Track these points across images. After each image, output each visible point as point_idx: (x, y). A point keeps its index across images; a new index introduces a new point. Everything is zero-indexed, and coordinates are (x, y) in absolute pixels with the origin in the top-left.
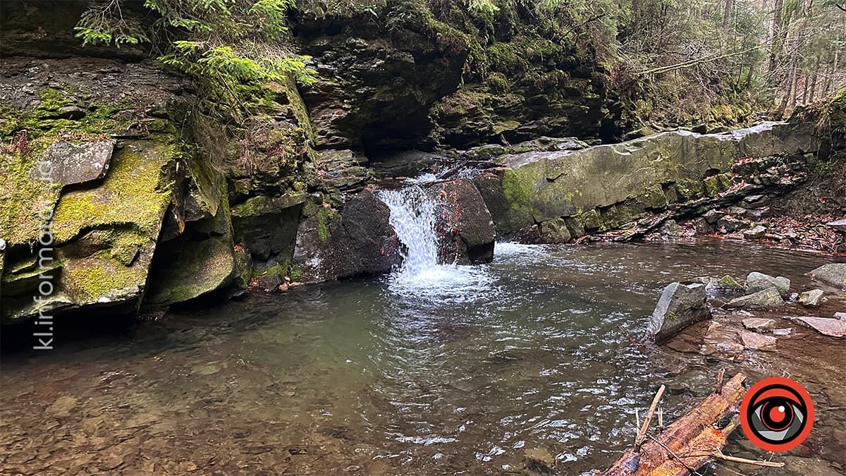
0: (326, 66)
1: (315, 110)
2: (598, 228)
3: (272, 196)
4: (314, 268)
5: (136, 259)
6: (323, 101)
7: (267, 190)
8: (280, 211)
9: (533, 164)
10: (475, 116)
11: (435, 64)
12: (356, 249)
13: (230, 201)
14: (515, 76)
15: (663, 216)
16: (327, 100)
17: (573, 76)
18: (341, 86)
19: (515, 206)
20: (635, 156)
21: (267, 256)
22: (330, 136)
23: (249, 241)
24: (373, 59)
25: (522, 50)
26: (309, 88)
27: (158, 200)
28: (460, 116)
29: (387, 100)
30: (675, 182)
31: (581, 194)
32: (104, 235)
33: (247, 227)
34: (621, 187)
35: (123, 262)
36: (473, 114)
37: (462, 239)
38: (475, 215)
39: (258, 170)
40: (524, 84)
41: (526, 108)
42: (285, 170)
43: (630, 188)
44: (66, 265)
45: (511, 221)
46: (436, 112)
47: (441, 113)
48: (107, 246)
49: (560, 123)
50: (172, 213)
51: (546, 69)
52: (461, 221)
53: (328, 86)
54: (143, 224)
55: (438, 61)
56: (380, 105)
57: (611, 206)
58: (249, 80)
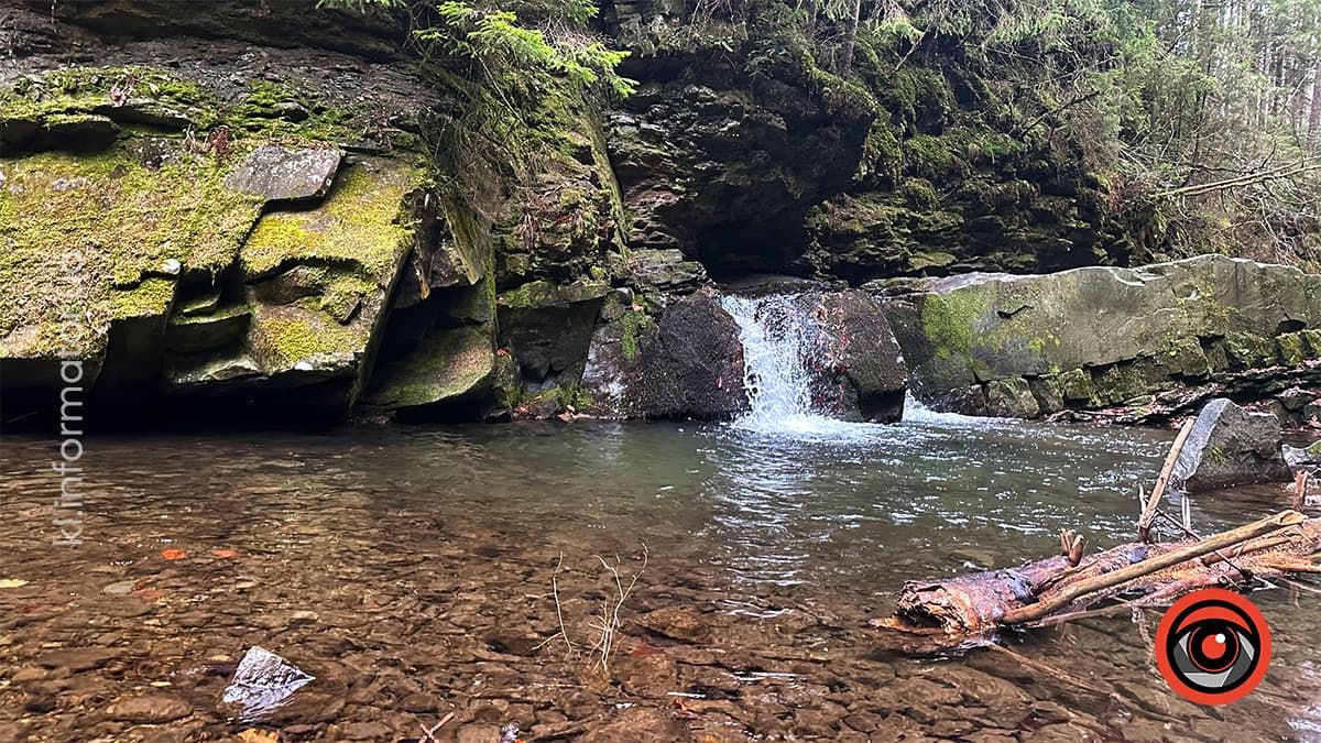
0: (653, 127)
1: (632, 190)
2: (1088, 399)
3: (558, 283)
4: (613, 397)
5: (355, 315)
6: (643, 179)
7: (552, 274)
8: (568, 306)
9: (976, 288)
10: (880, 237)
11: (819, 135)
12: (678, 376)
13: (497, 285)
14: (949, 185)
15: (1203, 391)
16: (650, 177)
17: (1045, 192)
18: (673, 158)
19: (943, 352)
20: (1151, 288)
21: (543, 373)
22: (650, 230)
23: (520, 347)
24: (722, 120)
25: (960, 146)
26: (625, 156)
27: (395, 235)
28: (855, 235)
29: (740, 183)
30: (1223, 336)
31: (1057, 342)
32: (315, 274)
33: (518, 325)
34: (1127, 335)
35: (336, 317)
36: (877, 233)
37: (851, 379)
38: (873, 345)
39: (541, 242)
40: (962, 198)
41: (966, 235)
42: (580, 246)
43: (1144, 339)
44: (257, 312)
45: (935, 375)
46: (817, 225)
47: (826, 228)
48: (315, 291)
49: (1022, 263)
50: (413, 266)
51: (1000, 178)
52: (850, 352)
53: (654, 154)
54: (370, 262)
55: (823, 130)
56: (730, 192)
57: (1110, 366)
58: (539, 122)
